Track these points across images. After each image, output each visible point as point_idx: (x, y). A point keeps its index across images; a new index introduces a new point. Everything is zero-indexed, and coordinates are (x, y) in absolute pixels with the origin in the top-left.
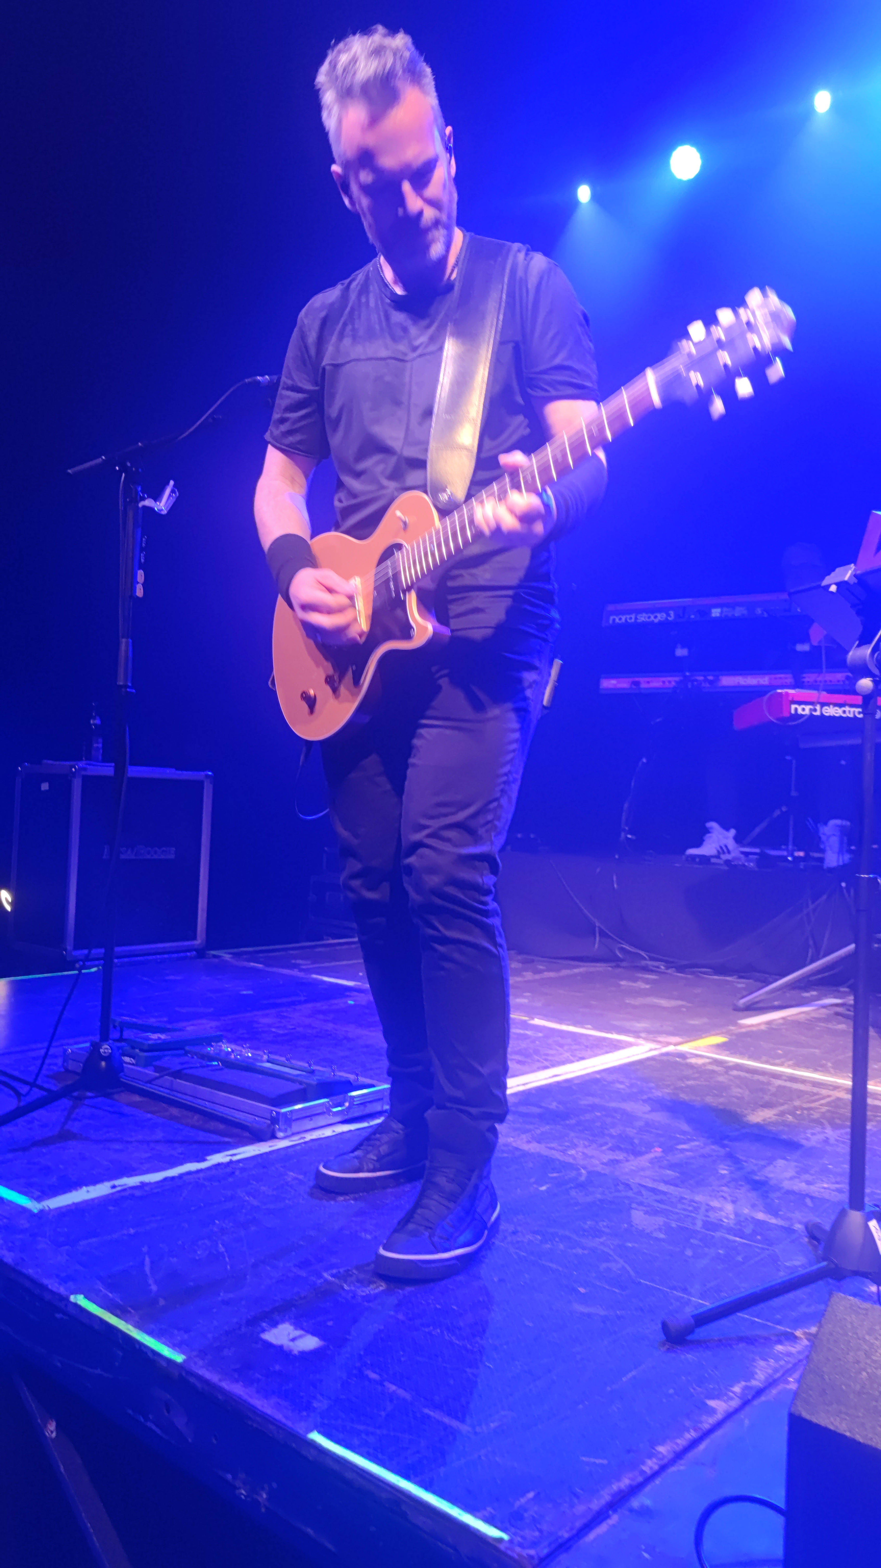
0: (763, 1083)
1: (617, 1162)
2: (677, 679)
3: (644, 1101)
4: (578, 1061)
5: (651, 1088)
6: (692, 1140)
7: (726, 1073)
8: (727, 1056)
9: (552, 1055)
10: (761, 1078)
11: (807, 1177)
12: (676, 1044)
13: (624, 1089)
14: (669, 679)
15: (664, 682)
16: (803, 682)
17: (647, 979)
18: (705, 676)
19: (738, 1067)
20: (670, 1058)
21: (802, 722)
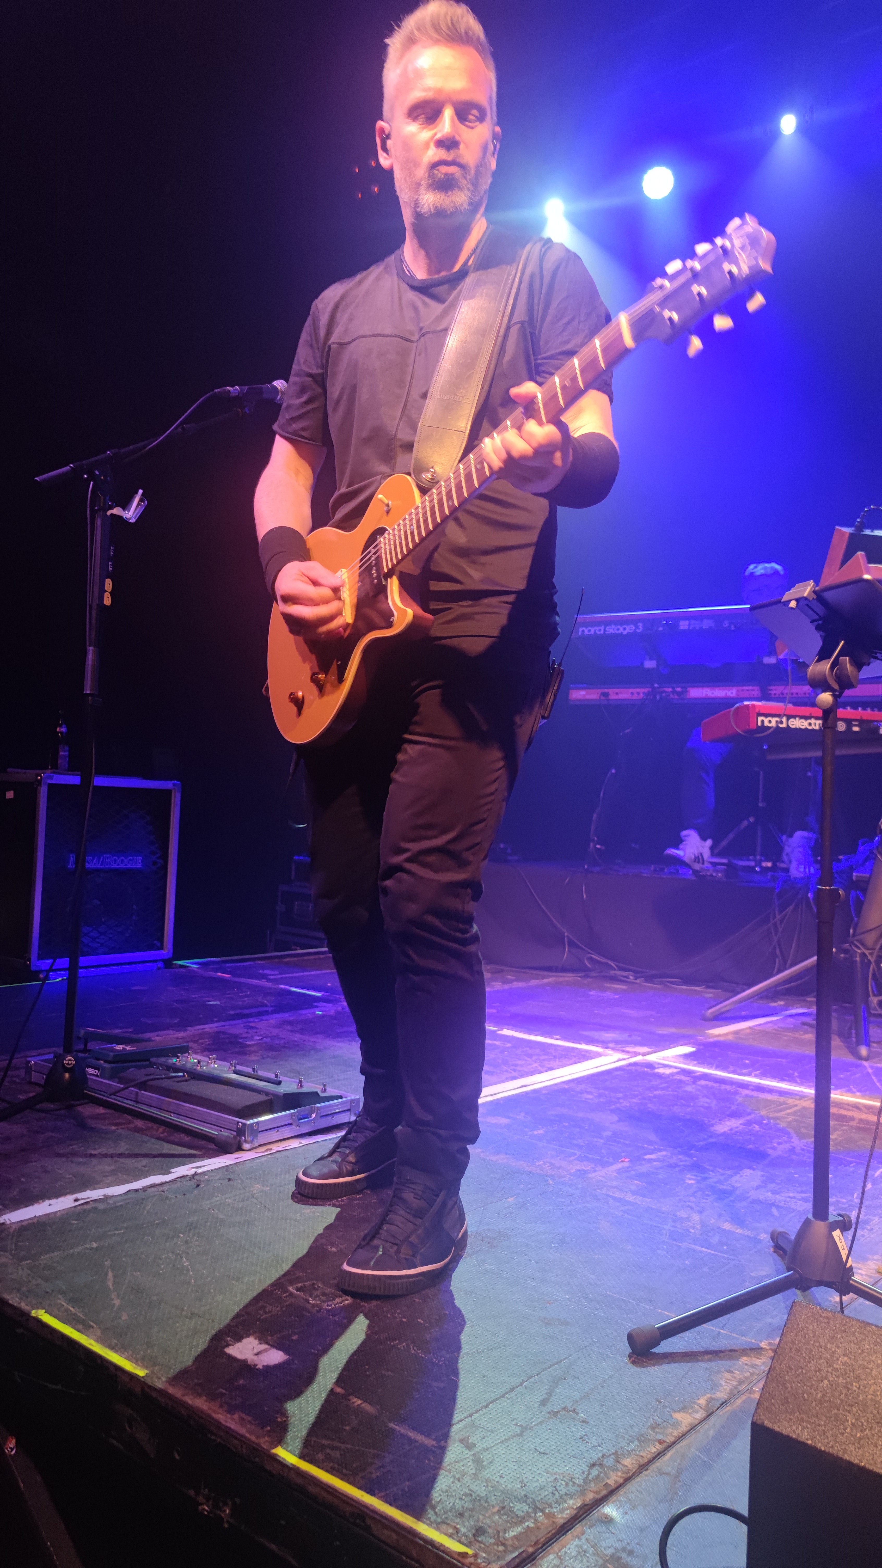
0: (729, 1092)
1: (585, 1172)
2: (646, 690)
3: (612, 1111)
4: (546, 1071)
5: (619, 1099)
6: (660, 1150)
7: (694, 1082)
8: (694, 1065)
9: (521, 1066)
10: (728, 1087)
11: (772, 1186)
12: (644, 1055)
13: (592, 1099)
14: (638, 690)
15: (632, 693)
16: (771, 694)
17: (617, 989)
18: (673, 688)
19: (705, 1076)
20: (638, 1068)
21: (769, 734)
